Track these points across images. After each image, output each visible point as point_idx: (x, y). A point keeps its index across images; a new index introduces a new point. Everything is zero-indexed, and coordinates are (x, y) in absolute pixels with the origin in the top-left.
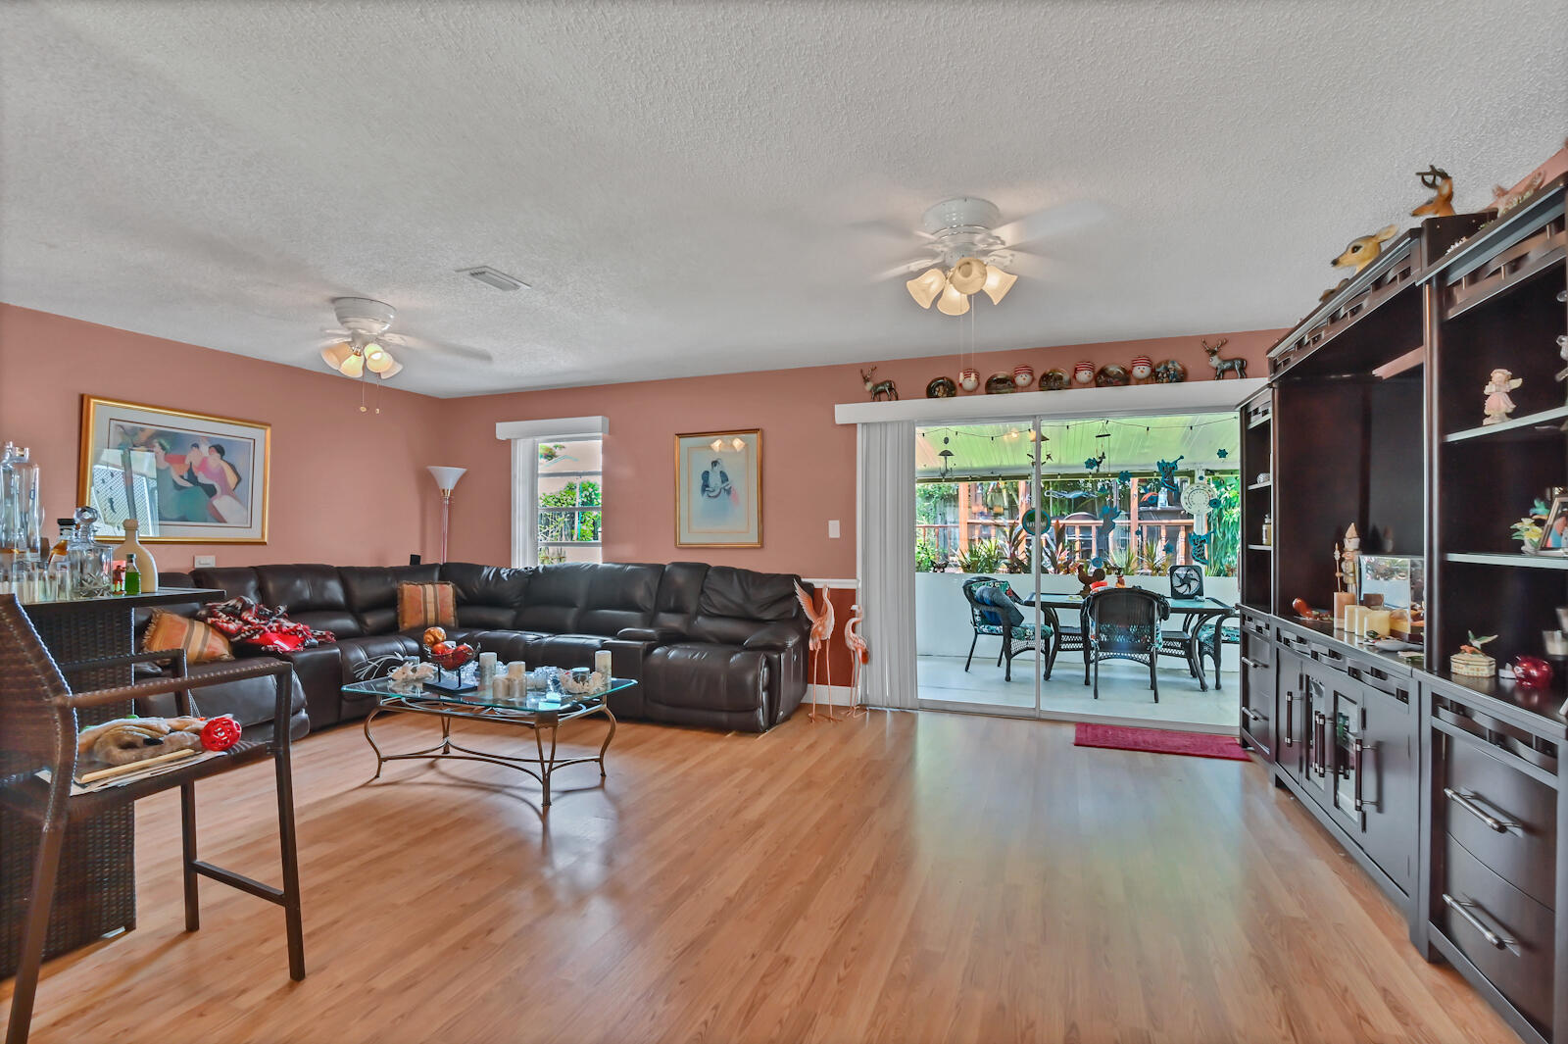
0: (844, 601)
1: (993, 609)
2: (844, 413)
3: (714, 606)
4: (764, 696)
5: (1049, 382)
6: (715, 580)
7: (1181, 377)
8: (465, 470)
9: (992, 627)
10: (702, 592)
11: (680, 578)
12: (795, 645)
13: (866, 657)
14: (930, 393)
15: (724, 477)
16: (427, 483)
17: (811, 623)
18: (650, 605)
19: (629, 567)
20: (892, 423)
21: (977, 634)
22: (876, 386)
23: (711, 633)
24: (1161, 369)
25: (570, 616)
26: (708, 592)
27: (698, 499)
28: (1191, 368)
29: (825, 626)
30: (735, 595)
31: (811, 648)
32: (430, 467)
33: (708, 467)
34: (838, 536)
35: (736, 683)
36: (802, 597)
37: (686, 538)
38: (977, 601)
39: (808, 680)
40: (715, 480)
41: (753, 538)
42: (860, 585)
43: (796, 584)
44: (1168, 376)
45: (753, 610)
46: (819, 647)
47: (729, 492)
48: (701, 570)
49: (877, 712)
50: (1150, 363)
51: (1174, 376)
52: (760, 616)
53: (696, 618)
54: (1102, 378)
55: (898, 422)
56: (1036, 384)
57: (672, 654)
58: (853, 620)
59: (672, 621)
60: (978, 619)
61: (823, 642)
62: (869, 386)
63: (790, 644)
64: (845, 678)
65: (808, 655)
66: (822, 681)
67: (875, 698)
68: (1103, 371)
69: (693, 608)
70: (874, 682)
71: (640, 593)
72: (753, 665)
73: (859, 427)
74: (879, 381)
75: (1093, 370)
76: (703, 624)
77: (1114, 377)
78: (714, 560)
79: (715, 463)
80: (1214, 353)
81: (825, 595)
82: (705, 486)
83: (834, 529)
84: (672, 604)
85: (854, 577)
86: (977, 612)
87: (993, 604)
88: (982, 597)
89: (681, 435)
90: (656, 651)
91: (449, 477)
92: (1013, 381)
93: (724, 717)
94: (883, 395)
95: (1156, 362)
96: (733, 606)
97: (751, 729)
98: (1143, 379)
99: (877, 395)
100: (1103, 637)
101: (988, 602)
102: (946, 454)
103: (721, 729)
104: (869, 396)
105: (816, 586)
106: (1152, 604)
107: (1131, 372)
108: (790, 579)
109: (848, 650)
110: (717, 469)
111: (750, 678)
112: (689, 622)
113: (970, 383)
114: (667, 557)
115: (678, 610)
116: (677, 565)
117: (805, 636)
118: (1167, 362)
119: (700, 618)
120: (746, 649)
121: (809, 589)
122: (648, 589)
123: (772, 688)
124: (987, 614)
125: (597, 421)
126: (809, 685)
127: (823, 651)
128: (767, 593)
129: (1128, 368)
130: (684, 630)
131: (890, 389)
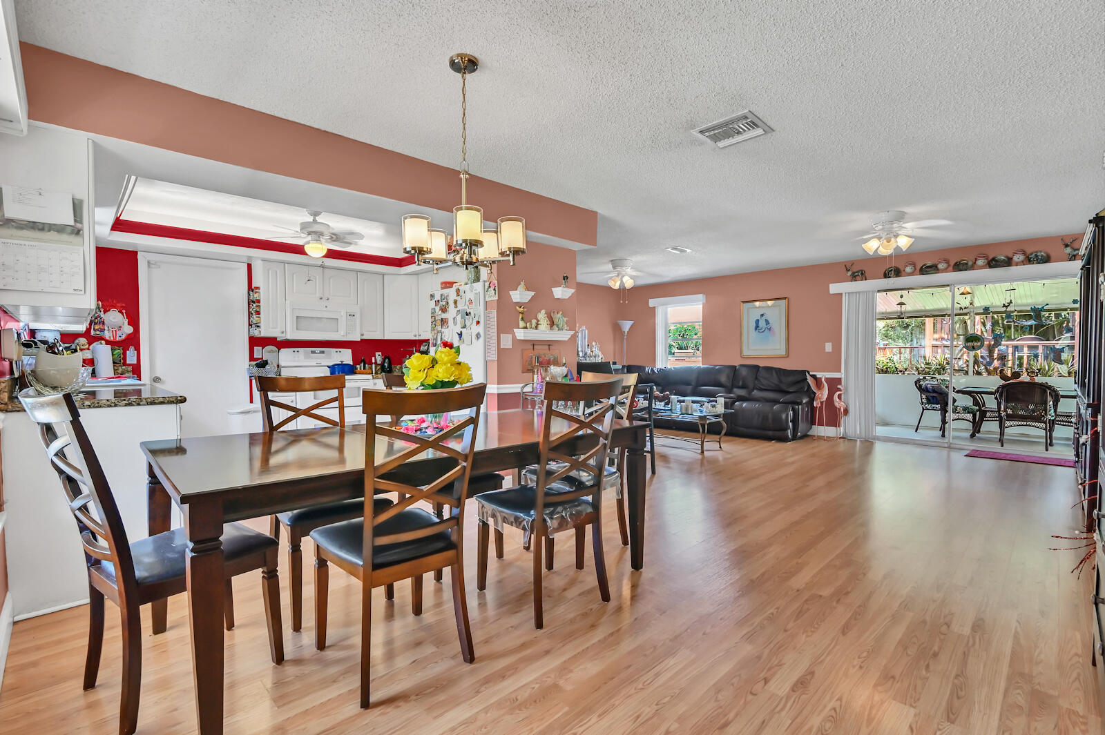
0: (834, 384)
1: (934, 395)
2: (834, 288)
3: (763, 385)
4: (790, 424)
5: (959, 267)
6: (762, 373)
7: (1047, 259)
8: (633, 322)
9: (935, 406)
10: (756, 378)
11: (744, 372)
12: (806, 403)
13: (846, 412)
14: (886, 276)
15: (767, 322)
16: (617, 328)
17: (815, 393)
18: (729, 384)
19: (718, 367)
20: (863, 292)
21: (923, 409)
22: (853, 273)
23: (762, 397)
24: (1033, 256)
25: (689, 388)
26: (761, 379)
27: (753, 333)
28: (1053, 255)
29: (824, 394)
30: (775, 380)
31: (815, 405)
32: (619, 321)
33: (759, 317)
34: (831, 351)
35: (777, 418)
36: (810, 380)
37: (746, 353)
38: (923, 390)
39: (813, 423)
40: (762, 324)
41: (783, 353)
42: (843, 376)
43: (807, 374)
44: (1037, 260)
45: (785, 388)
46: (819, 405)
47: (770, 329)
48: (757, 368)
49: (852, 440)
50: (1024, 253)
51: (1041, 259)
52: (787, 390)
53: (753, 391)
54: (993, 263)
55: (867, 292)
56: (951, 268)
57: (744, 405)
58: (838, 393)
59: (742, 392)
60: (924, 401)
61: (822, 403)
62: (850, 273)
63: (804, 401)
64: (834, 421)
65: (813, 409)
66: (821, 424)
67: (850, 433)
68: (994, 259)
69: (751, 386)
70: (851, 425)
71: (723, 379)
72: (786, 410)
73: (844, 295)
74: (855, 271)
75: (987, 259)
76: (756, 393)
77: (1002, 262)
78: (762, 364)
79: (762, 315)
80: (1067, 246)
81: (823, 380)
82: (757, 327)
83: (829, 347)
84: (741, 383)
85: (839, 371)
86: (924, 396)
87: (934, 391)
88: (927, 388)
89: (743, 302)
90: (737, 403)
91: (627, 325)
92: (936, 267)
93: (770, 433)
94: (857, 278)
95: (1028, 253)
96: (773, 385)
97: (784, 439)
98: (1020, 262)
99: (854, 277)
100: (1009, 411)
101: (930, 390)
102: (901, 304)
103: (769, 439)
104: (850, 279)
105: (818, 376)
106: (1046, 392)
107: (1012, 259)
108: (803, 372)
109: (836, 407)
110: (764, 318)
111: (784, 416)
112: (750, 393)
113: (908, 269)
114: (737, 362)
115: (743, 387)
116: (741, 365)
117: (812, 400)
118: (1037, 252)
119: (755, 391)
120: (781, 403)
121: (814, 377)
122: (728, 377)
123: (795, 421)
124: (930, 398)
125: (701, 296)
126: (813, 426)
127: (821, 408)
128: (791, 379)
129: (1010, 256)
130: (747, 396)
131: (862, 274)
